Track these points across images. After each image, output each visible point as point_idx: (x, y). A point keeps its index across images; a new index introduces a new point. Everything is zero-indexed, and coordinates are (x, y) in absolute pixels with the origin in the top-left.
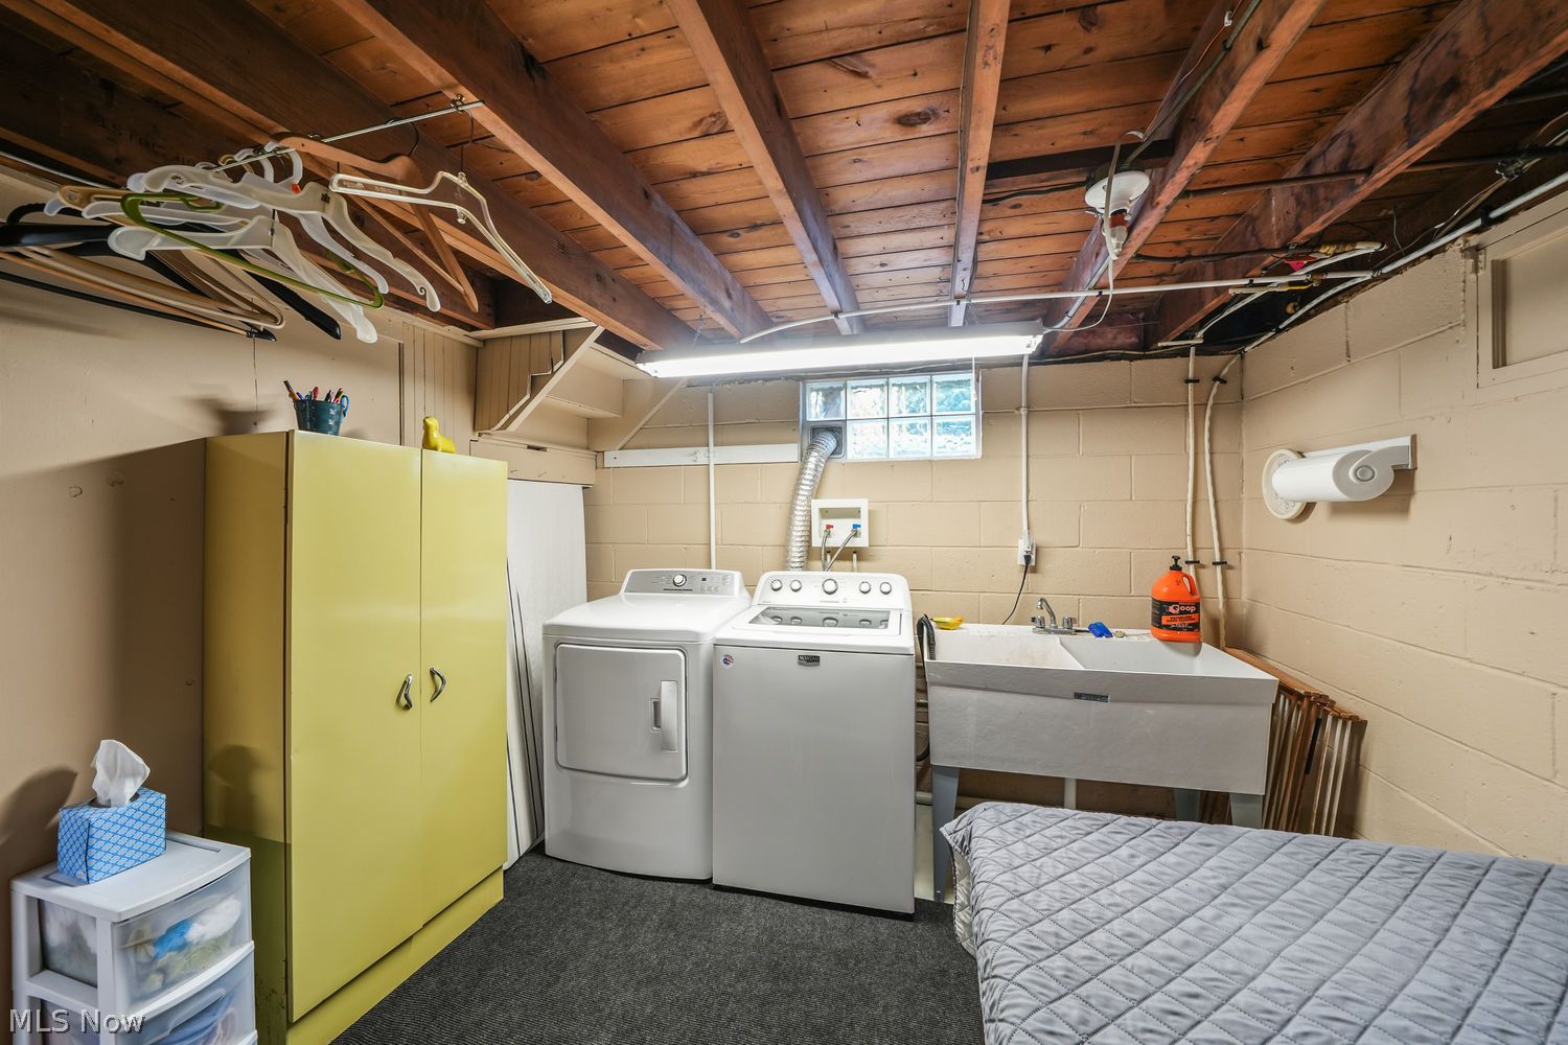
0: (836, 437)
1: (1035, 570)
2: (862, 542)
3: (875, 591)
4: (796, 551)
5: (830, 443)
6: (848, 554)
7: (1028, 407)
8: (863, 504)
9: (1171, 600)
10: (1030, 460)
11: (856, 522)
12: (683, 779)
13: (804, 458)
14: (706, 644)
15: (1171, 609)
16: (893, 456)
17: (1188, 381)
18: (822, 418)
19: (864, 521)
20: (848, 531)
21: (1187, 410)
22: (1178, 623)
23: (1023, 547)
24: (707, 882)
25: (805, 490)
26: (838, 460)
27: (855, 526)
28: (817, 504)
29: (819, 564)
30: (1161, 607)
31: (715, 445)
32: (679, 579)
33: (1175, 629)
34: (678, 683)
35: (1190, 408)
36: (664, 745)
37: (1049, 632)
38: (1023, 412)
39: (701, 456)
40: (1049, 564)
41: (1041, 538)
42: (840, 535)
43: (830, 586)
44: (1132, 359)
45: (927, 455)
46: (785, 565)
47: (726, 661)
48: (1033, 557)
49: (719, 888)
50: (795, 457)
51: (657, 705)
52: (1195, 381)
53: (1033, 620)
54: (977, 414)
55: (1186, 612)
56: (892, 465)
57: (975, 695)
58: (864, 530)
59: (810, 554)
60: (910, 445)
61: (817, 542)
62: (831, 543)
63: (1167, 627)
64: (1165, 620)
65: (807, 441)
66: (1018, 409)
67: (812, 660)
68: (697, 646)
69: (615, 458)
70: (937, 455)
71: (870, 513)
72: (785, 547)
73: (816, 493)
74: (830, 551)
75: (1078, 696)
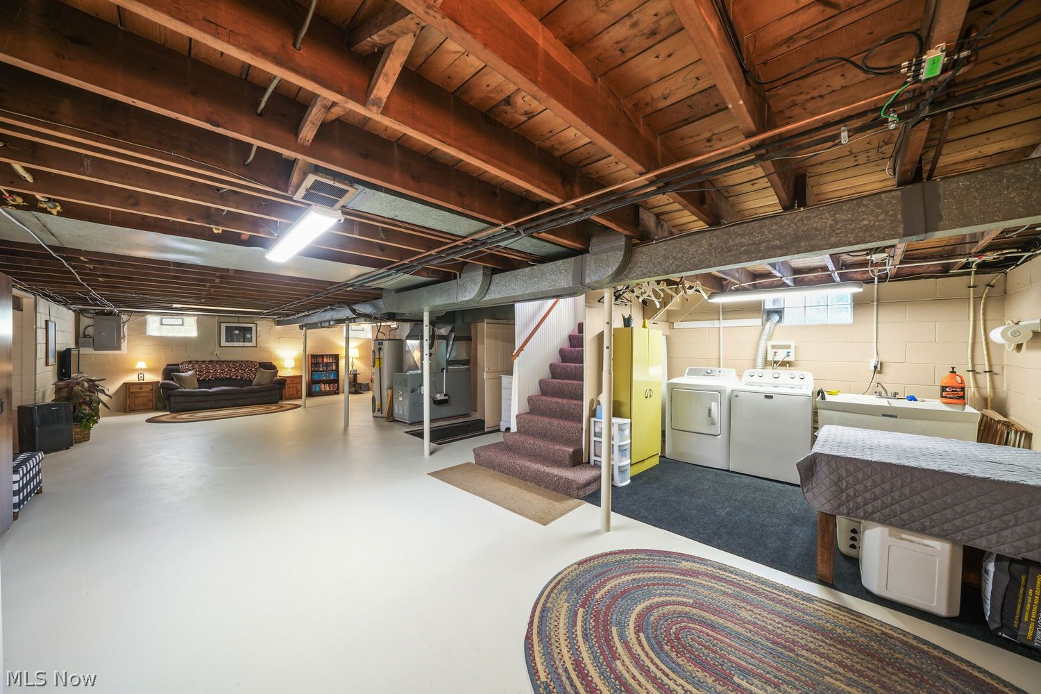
0: (779, 315)
1: (880, 372)
2: (791, 358)
3: (797, 378)
4: (760, 362)
5: (776, 317)
6: (784, 364)
7: (878, 301)
8: (793, 344)
9: (948, 385)
10: (879, 325)
11: (789, 350)
12: (718, 435)
13: (763, 325)
14: (728, 390)
15: (947, 389)
16: (807, 323)
17: (970, 287)
18: (772, 307)
19: (792, 351)
20: (785, 354)
21: (970, 300)
22: (951, 396)
23: (873, 363)
24: (728, 471)
25: (765, 337)
26: (780, 325)
27: (788, 352)
28: (770, 344)
29: (771, 368)
30: (943, 389)
31: (723, 319)
32: (709, 371)
33: (949, 398)
34: (718, 403)
35: (971, 299)
36: (713, 423)
37: (883, 397)
38: (875, 303)
39: (716, 324)
40: (886, 370)
41: (882, 359)
42: (781, 356)
43: (776, 376)
44: (937, 277)
45: (825, 323)
46: (754, 367)
47: (736, 396)
48: (879, 367)
49: (732, 472)
50: (760, 324)
51: (710, 410)
52: (974, 287)
53: (876, 392)
54: (851, 304)
55: (955, 391)
56: (807, 327)
57: (839, 413)
58: (792, 354)
59: (766, 363)
60: (816, 317)
61: (770, 358)
62: (776, 359)
63: (946, 397)
64: (944, 394)
65: (765, 317)
66: (872, 302)
67: (769, 397)
68: (725, 391)
69: (677, 325)
70: (830, 322)
71: (796, 347)
72: (755, 360)
73: (769, 339)
74: (776, 362)
75: (884, 415)
